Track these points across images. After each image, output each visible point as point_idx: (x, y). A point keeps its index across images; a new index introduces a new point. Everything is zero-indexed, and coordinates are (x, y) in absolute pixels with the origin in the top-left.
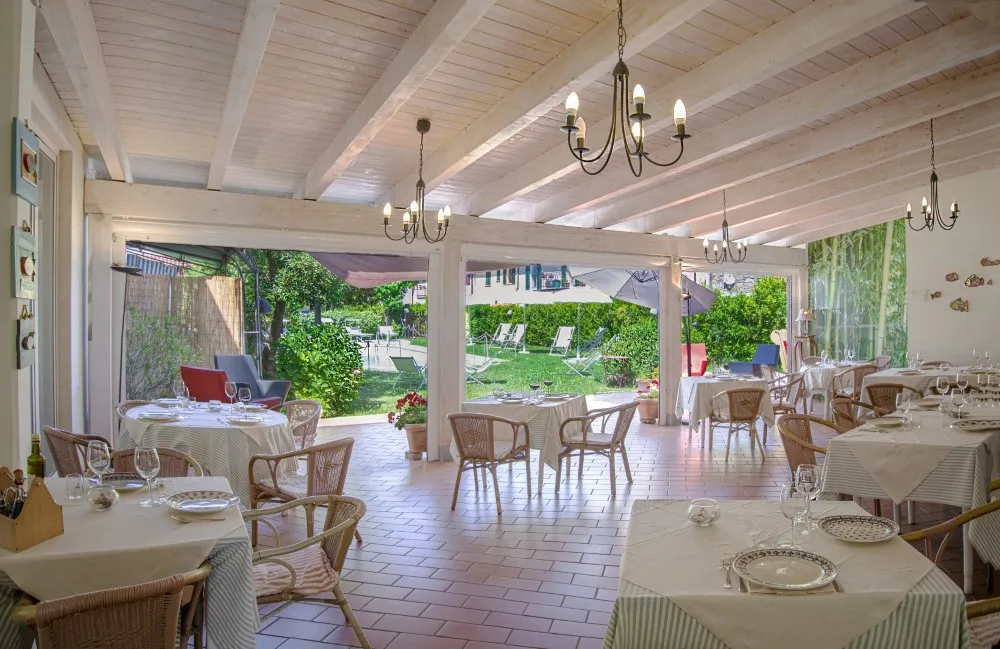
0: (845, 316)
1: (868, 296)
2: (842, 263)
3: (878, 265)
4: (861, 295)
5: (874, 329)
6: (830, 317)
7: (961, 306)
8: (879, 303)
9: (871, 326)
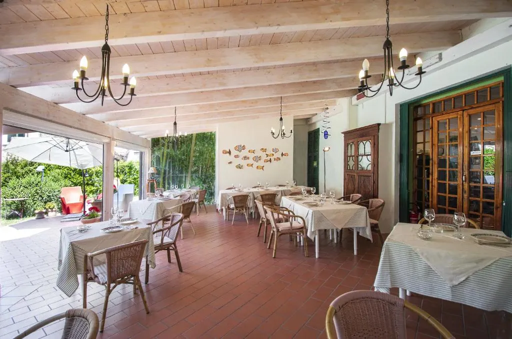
0: (171, 171)
1: (183, 163)
2: (170, 148)
3: (188, 150)
4: (179, 162)
5: (185, 176)
6: (163, 171)
7: (239, 167)
8: (189, 166)
9: (184, 175)
